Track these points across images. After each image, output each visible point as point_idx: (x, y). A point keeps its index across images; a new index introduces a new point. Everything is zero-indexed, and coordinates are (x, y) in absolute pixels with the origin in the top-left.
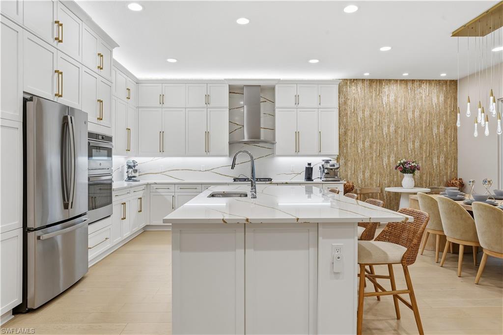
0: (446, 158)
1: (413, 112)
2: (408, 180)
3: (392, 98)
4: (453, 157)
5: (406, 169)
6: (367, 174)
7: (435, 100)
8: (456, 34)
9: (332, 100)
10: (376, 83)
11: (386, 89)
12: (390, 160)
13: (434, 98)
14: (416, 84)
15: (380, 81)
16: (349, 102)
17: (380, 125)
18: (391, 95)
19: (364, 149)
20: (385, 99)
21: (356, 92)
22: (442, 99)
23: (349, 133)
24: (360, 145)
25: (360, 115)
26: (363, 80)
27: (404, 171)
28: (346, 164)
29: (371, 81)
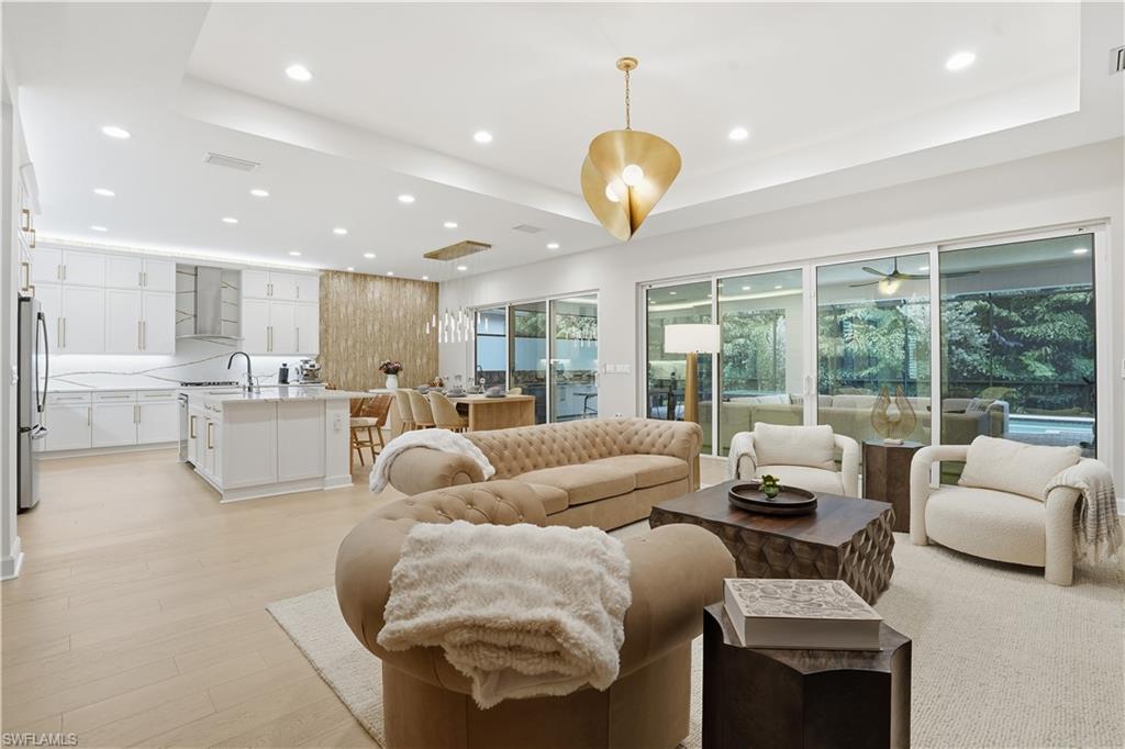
0: (429, 359)
1: (398, 311)
2: (391, 381)
3: (377, 295)
4: (434, 358)
5: (391, 370)
6: (350, 375)
7: (418, 301)
8: (427, 256)
9: (312, 293)
10: (361, 277)
11: (371, 285)
12: (376, 361)
13: (416, 298)
14: (401, 283)
15: (365, 276)
16: (330, 296)
17: (364, 323)
18: (376, 291)
19: (346, 349)
20: (370, 295)
21: (338, 285)
22: (425, 300)
23: (330, 331)
24: (343, 344)
25: (343, 310)
26: (347, 273)
27: (388, 372)
28: (326, 364)
29: (355, 275)
